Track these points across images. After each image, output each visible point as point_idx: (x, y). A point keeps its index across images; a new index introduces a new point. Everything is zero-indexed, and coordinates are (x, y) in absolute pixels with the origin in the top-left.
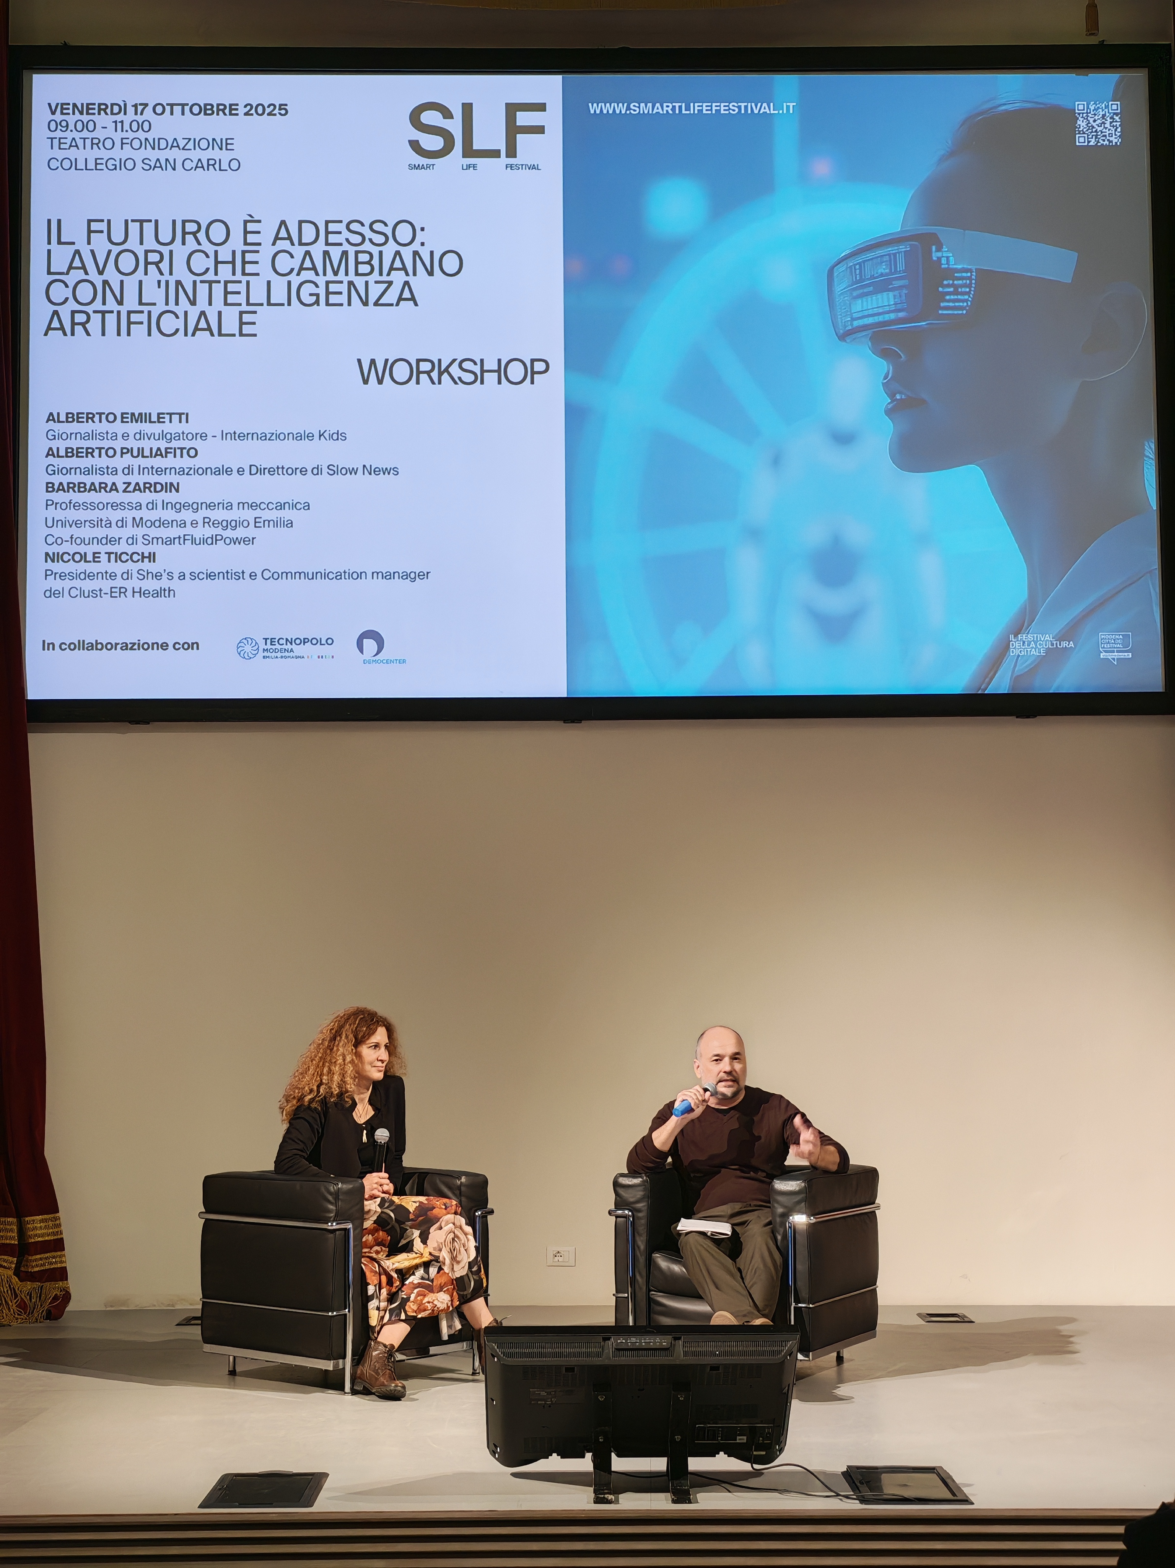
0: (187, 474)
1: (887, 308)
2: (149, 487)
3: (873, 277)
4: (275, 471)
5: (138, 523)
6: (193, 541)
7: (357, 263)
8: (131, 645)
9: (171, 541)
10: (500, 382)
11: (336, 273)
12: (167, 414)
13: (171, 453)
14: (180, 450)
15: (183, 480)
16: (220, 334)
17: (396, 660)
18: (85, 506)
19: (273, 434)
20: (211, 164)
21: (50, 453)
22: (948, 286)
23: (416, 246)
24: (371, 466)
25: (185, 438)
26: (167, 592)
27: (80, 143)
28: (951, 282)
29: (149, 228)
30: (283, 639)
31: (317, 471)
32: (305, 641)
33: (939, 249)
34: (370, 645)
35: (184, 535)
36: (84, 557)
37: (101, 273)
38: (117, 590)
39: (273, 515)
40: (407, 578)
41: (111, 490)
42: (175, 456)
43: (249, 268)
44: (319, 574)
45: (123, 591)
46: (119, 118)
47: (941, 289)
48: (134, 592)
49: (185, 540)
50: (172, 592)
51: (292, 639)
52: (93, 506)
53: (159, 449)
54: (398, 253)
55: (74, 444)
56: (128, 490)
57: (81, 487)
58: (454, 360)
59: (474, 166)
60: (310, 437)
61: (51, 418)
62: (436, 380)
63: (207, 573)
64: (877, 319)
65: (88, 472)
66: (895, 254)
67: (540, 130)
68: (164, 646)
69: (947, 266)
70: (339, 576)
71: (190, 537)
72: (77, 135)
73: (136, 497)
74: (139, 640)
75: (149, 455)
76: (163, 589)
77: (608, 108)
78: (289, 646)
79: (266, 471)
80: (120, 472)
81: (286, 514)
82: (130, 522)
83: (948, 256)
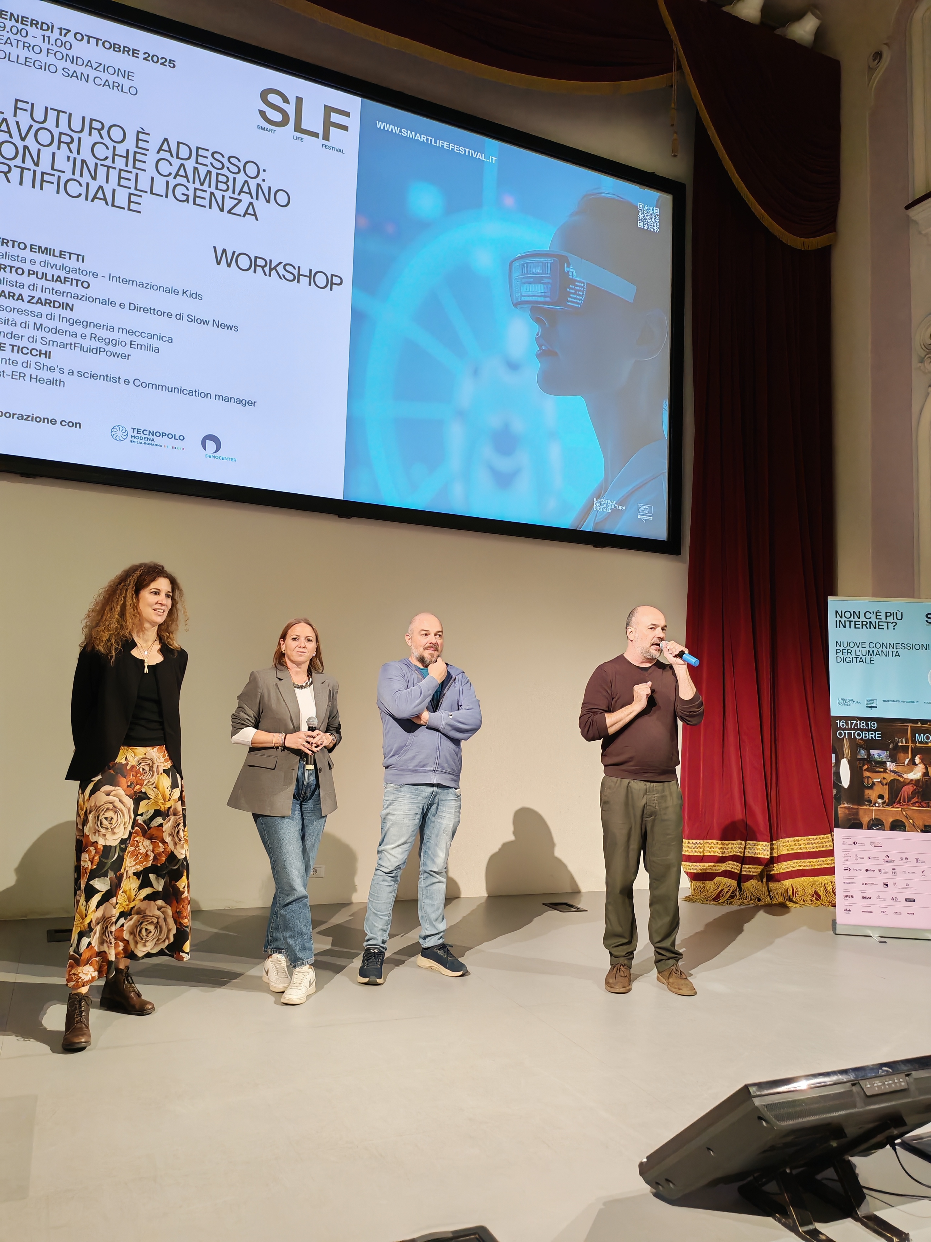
0: (80, 299)
1: (539, 294)
2: (48, 302)
3: (533, 273)
4: (148, 310)
5: (38, 327)
6: (82, 349)
7: (217, 181)
8: (26, 417)
9: (65, 346)
10: (310, 284)
11: (202, 184)
12: (68, 253)
13: (69, 281)
14: (75, 281)
15: (77, 303)
16: (113, 205)
17: (229, 458)
19: (149, 284)
20: (115, 86)
22: (572, 289)
23: (259, 180)
24: (219, 321)
25: (80, 273)
26: (58, 383)
27: (14, 43)
28: (575, 287)
29: (64, 118)
30: (147, 431)
31: (180, 317)
32: (163, 435)
33: (568, 266)
34: (211, 445)
35: (75, 343)
37: (23, 139)
38: (18, 374)
39: (146, 341)
40: (240, 403)
41: (18, 299)
42: (71, 284)
43: (138, 164)
44: (176, 390)
45: (22, 376)
46: (48, 33)
47: (568, 290)
48: (31, 378)
49: (75, 346)
50: (62, 383)
51: (153, 432)
53: (59, 277)
54: (246, 182)
56: (32, 301)
58: (280, 263)
59: (302, 139)
60: (176, 292)
62: (268, 274)
63: (91, 374)
64: (534, 299)
65: (1, 282)
66: (545, 263)
67: (345, 128)
68: (53, 422)
69: (572, 277)
70: (191, 393)
71: (79, 346)
72: (12, 37)
73: (38, 308)
74: (33, 414)
75: (51, 279)
76: (55, 379)
77: (389, 128)
78: (151, 437)
79: (142, 309)
80: (26, 287)
81: (155, 343)
82: (31, 326)
83: (572, 272)
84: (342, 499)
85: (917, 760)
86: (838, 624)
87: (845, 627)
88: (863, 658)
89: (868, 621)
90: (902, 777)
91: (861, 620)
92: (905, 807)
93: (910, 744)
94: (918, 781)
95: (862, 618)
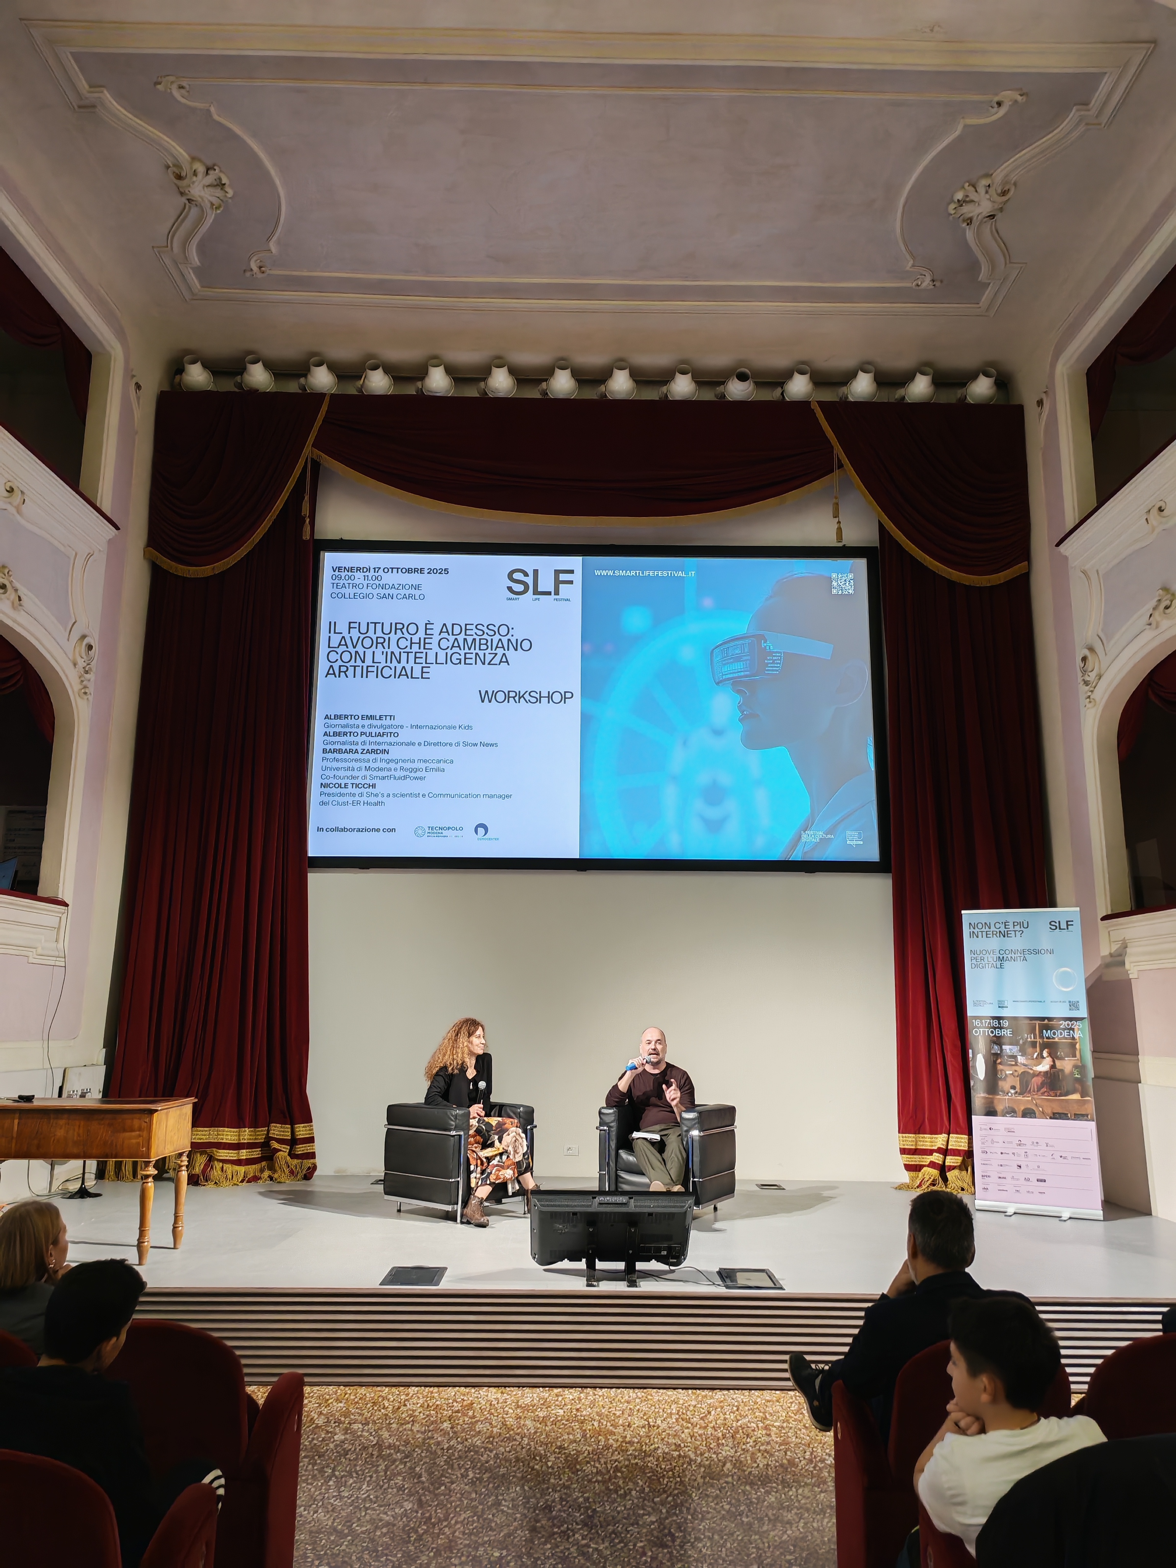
0: (393, 745)
1: (740, 670)
2: (374, 751)
3: (733, 655)
4: (436, 744)
5: (367, 769)
6: (395, 778)
7: (480, 644)
8: (361, 830)
9: (384, 778)
10: (549, 702)
11: (470, 649)
12: (384, 715)
13: (385, 734)
14: (390, 733)
15: (391, 748)
16: (412, 677)
17: (494, 839)
18: (342, 760)
19: (436, 726)
20: (411, 596)
21: (325, 734)
22: (770, 660)
23: (509, 637)
24: (484, 742)
25: (393, 727)
26: (380, 804)
27: (347, 585)
28: (774, 658)
29: (379, 626)
30: (438, 827)
31: (458, 744)
32: (449, 828)
33: (766, 642)
34: (481, 831)
35: (391, 775)
36: (340, 786)
37: (354, 647)
38: (356, 802)
39: (435, 766)
40: (501, 799)
41: (355, 753)
42: (387, 736)
43: (427, 646)
44: (457, 796)
45: (358, 803)
46: (367, 574)
47: (765, 662)
48: (364, 804)
49: (390, 778)
50: (383, 804)
51: (442, 827)
52: (346, 760)
53: (379, 733)
54: (500, 640)
55: (338, 730)
56: (363, 752)
57: (340, 751)
58: (527, 692)
59: (539, 599)
60: (454, 728)
61: (327, 717)
62: (517, 701)
63: (401, 794)
64: (734, 675)
65: (344, 743)
66: (743, 644)
67: (571, 582)
68: (378, 830)
69: (768, 650)
70: (467, 796)
71: (393, 776)
72: (345, 582)
73: (368, 756)
74: (365, 828)
75: (374, 735)
76: (378, 802)
77: (604, 573)
78: (441, 831)
79: (432, 744)
80: (360, 744)
81: (442, 765)
82: (364, 769)
83: (769, 645)
84: (579, 858)
85: (1045, 1054)
86: (972, 934)
87: (977, 937)
88: (995, 963)
89: (998, 930)
90: (1032, 1069)
91: (991, 930)
92: (1036, 1097)
94: (1046, 1073)
95: (993, 928)
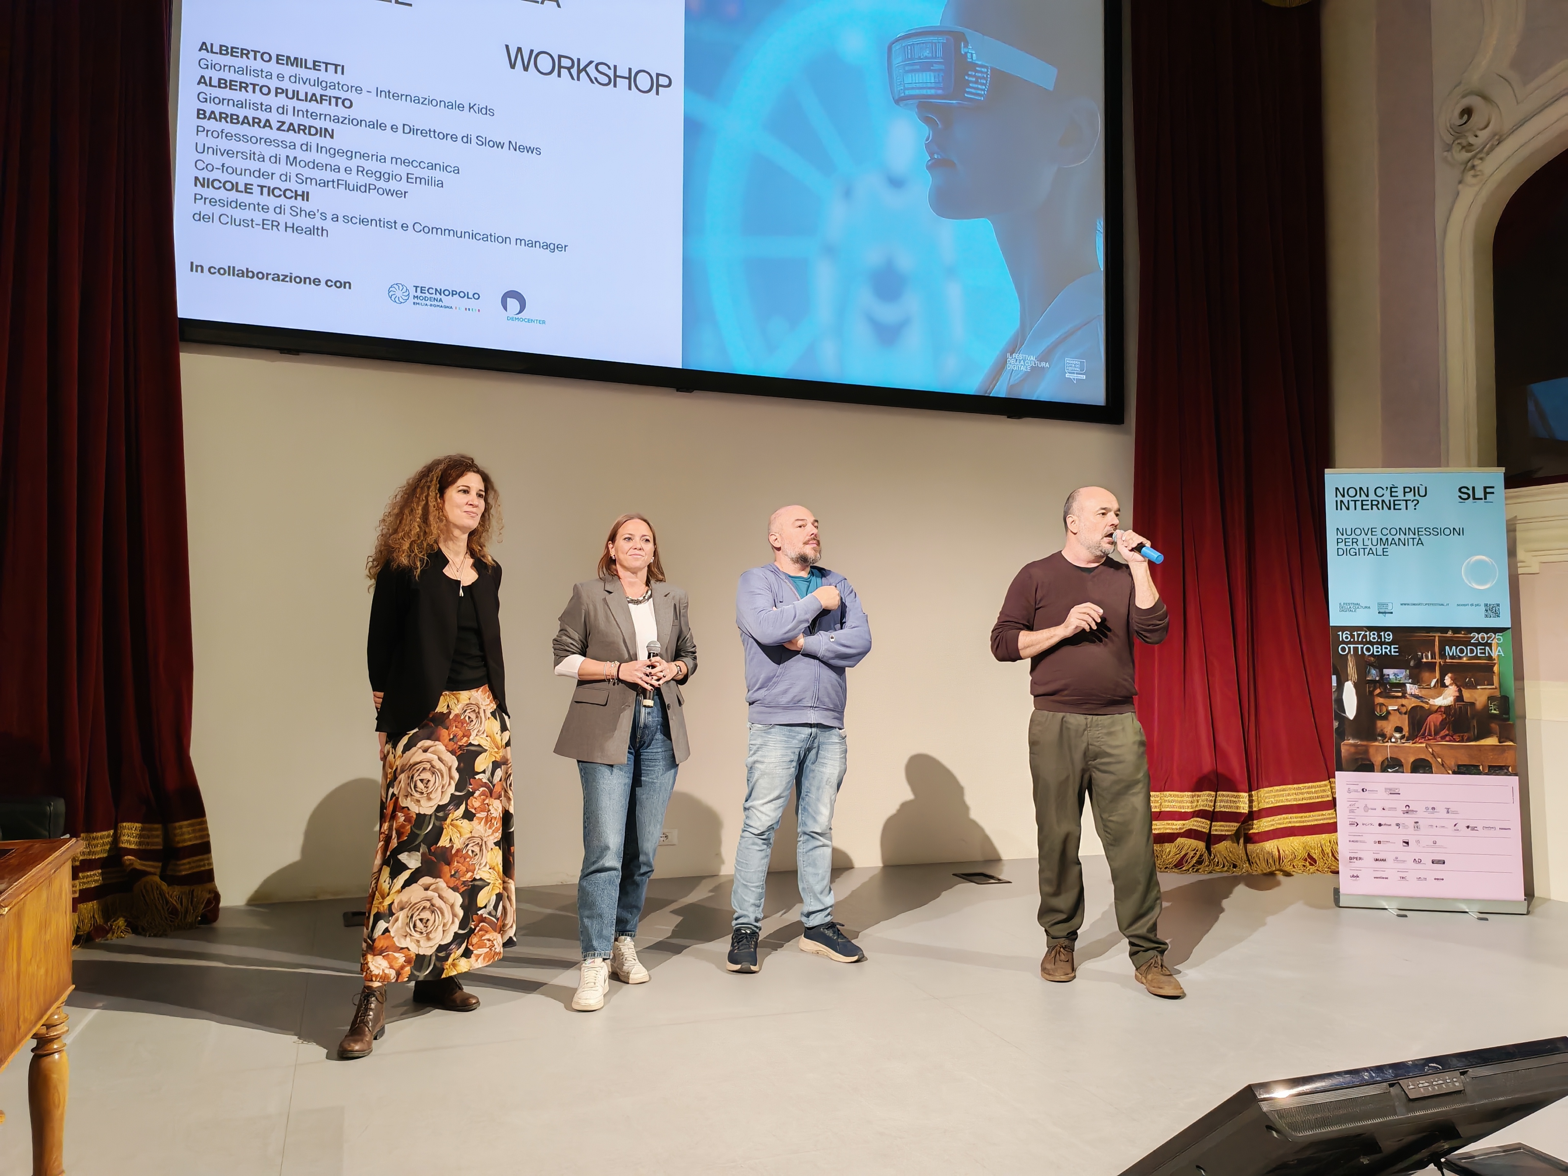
0: (342, 123)
1: (929, 85)
2: (302, 129)
3: (920, 58)
4: (427, 133)
5: (291, 162)
6: (347, 186)
8: (284, 277)
9: (326, 184)
10: (630, 88)
12: (323, 63)
13: (326, 100)
14: (335, 99)
15: (337, 128)
17: (537, 320)
18: (238, 138)
19: (426, 99)
21: (202, 80)
22: (971, 76)
24: (516, 143)
25: (340, 88)
26: (320, 231)
28: (977, 74)
30: (433, 289)
31: (467, 139)
32: (454, 293)
33: (966, 46)
34: (513, 304)
35: (338, 180)
36: (235, 187)
38: (270, 223)
39: (426, 173)
40: (547, 248)
41: (265, 126)
42: (330, 104)
44: (467, 234)
45: (275, 225)
47: (967, 78)
48: (286, 227)
49: (338, 184)
50: (325, 232)
51: (441, 290)
52: (247, 139)
53: (314, 95)
55: (229, 76)
56: (282, 128)
57: (233, 119)
58: (591, 62)
60: (460, 107)
61: (203, 47)
62: (575, 77)
63: (360, 218)
64: (924, 92)
65: (241, 105)
66: (935, 43)
68: (316, 282)
69: (971, 60)
70: (486, 238)
71: (344, 183)
73: (290, 137)
74: (291, 273)
75: (304, 98)
76: (316, 227)
78: (438, 296)
79: (419, 132)
80: (274, 110)
81: (437, 174)
82: (283, 160)
83: (972, 52)
84: (681, 368)
85: (1448, 680)
86: (1340, 505)
87: (1348, 509)
88: (1374, 548)
89: (1380, 499)
90: (1427, 703)
91: (1370, 498)
92: (1432, 742)
93: (1438, 660)
94: (1448, 708)
95: (1372, 496)
